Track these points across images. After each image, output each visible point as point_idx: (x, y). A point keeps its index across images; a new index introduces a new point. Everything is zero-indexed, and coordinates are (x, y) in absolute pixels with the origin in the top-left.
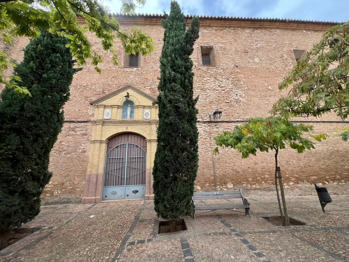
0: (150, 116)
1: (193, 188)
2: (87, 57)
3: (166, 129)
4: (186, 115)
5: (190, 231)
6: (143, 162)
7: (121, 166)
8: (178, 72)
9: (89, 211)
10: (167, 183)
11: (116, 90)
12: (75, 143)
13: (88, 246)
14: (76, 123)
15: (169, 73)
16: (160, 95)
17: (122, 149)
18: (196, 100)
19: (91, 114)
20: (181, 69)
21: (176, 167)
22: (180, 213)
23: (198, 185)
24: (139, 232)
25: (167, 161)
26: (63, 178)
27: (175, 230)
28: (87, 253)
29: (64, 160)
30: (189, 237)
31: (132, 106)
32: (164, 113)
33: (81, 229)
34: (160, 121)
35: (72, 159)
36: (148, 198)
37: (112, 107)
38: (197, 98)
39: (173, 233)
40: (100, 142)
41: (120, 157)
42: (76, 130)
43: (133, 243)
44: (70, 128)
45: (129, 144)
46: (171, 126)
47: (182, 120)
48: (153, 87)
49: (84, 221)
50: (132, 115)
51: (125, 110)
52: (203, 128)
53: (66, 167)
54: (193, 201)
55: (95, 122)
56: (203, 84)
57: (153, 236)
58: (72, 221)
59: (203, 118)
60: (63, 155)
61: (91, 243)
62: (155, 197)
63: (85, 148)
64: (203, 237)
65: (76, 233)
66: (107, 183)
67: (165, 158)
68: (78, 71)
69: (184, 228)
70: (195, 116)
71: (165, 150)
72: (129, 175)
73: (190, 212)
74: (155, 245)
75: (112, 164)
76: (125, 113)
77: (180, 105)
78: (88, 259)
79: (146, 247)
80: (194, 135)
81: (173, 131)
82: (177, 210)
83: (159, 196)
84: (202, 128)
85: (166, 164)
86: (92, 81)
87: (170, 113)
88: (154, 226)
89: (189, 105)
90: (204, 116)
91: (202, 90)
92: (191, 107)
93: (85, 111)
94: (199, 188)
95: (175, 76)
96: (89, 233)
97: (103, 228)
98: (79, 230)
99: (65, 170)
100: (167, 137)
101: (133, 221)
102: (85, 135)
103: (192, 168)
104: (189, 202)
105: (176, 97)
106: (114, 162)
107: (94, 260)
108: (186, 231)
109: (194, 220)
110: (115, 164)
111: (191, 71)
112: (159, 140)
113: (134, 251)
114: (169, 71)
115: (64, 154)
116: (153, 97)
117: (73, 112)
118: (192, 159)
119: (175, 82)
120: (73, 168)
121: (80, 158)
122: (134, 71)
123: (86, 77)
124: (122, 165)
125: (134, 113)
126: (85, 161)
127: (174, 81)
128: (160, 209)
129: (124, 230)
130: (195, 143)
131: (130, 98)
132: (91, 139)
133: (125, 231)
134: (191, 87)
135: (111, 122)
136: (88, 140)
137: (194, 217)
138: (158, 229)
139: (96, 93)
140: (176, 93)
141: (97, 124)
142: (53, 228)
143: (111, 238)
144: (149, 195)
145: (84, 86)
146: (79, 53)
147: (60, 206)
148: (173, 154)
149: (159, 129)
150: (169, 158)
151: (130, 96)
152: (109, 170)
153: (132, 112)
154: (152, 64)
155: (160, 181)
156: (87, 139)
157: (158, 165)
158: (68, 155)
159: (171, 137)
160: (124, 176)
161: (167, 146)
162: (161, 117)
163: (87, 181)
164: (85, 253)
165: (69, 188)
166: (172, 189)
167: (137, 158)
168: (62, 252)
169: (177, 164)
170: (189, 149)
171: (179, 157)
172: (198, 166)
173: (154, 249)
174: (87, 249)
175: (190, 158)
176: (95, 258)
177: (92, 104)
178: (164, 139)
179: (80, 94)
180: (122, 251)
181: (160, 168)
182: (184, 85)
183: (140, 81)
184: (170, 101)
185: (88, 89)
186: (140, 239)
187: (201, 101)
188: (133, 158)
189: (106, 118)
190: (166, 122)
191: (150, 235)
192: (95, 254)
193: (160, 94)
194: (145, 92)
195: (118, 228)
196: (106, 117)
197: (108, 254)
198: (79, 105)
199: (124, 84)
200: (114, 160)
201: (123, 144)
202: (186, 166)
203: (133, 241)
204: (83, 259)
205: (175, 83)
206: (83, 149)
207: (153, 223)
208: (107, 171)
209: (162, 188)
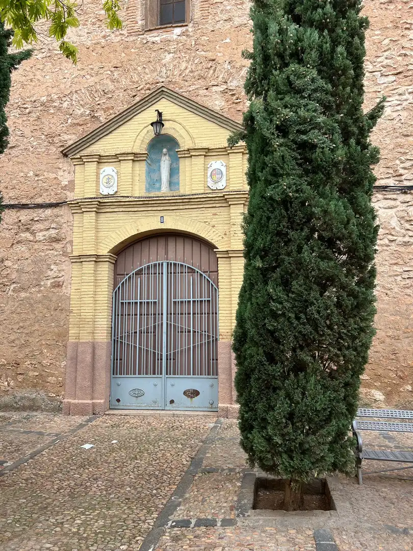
0: (224, 178)
1: (355, 396)
2: (36, 16)
3: (269, 218)
4: (334, 169)
5: (344, 516)
6: (208, 314)
7: (151, 324)
8: (311, 23)
9: (80, 432)
10: (274, 377)
11: (126, 107)
12: (34, 262)
13: (79, 513)
14: (32, 210)
15: (281, 32)
16: (250, 112)
17: (152, 277)
18: (374, 116)
19: (67, 183)
20: (320, 10)
21: (300, 332)
22: (313, 463)
23: (377, 388)
24: (202, 497)
25: (274, 315)
26: (15, 349)
27: (301, 506)
28: (79, 530)
29: (14, 305)
30: (340, 530)
31: (172, 153)
32: (263, 168)
33: (63, 474)
34: (252, 194)
35: (31, 305)
36: (226, 413)
37: (117, 158)
38: (379, 109)
39: (294, 512)
40: (94, 259)
41: (148, 298)
42: (33, 228)
43: (185, 524)
44: (20, 224)
45: (171, 264)
46: (287, 210)
47: (321, 188)
48: (233, 84)
49: (68, 456)
50: (174, 179)
51: (154, 167)
52: (398, 209)
53: (21, 324)
54: (355, 434)
55: (78, 206)
56: (405, 55)
57: (236, 512)
58: (44, 453)
59: (401, 175)
60: (11, 293)
61: (87, 508)
62: (240, 412)
63: (60, 275)
64: (384, 535)
65: (53, 482)
66: (118, 367)
67: (266, 304)
68: (22, 59)
69: (327, 504)
70: (367, 170)
71: (266, 283)
72: (174, 349)
73: (345, 462)
74: (242, 537)
75: (129, 319)
76: (155, 176)
77: (315, 137)
78: (80, 543)
79: (219, 538)
80: (361, 233)
81: (292, 225)
82: (304, 452)
83: (252, 410)
84: (395, 210)
85: (271, 324)
86: (62, 86)
87: (282, 168)
88: (241, 487)
89: (346, 135)
90: (405, 168)
91: (401, 76)
92: (352, 141)
93: (52, 176)
94: (379, 395)
95: (300, 40)
96: (82, 485)
97: (112, 476)
98: (60, 475)
99: (18, 331)
100: (272, 242)
101: (185, 469)
102: (57, 240)
103: (354, 338)
104: (340, 434)
105: (302, 112)
106: (132, 312)
107: (95, 548)
108: (332, 512)
109: (357, 486)
110: (136, 319)
111: (358, 11)
112: (250, 251)
113: (188, 542)
114: (279, 24)
115: (13, 291)
116: (233, 119)
117: (22, 180)
118: (352, 309)
119: (300, 61)
120: (37, 327)
121: (51, 301)
122: (175, 37)
123: (43, 74)
124: (155, 322)
125: (178, 173)
126: (62, 310)
127: (298, 56)
128: (256, 447)
129: (163, 488)
130: (365, 261)
131: (168, 128)
132: (72, 251)
133: (167, 490)
134: (355, 70)
135: (120, 204)
136: (65, 254)
137: (357, 476)
138: (252, 498)
139: (75, 121)
140: (303, 97)
141: (83, 210)
142: (5, 465)
143: (133, 502)
144: (229, 406)
145: (43, 104)
146: (16, 5)
147: (15, 416)
148: (293, 293)
149: (249, 219)
150: (279, 306)
151: (165, 120)
152: (122, 333)
153: (174, 172)
154: (228, 8)
155: (253, 370)
156: (61, 253)
157: (248, 325)
158: (23, 295)
159: (286, 243)
160: (162, 351)
161: (274, 269)
162: (256, 182)
163: (72, 359)
164: (74, 530)
165: (31, 374)
166: (288, 396)
167: (194, 302)
168: (26, 519)
169: (304, 324)
170: (344, 279)
171: (312, 304)
172: (373, 333)
173: (238, 545)
174: (79, 522)
175: (347, 306)
176: (95, 545)
177: (65, 155)
178: (264, 250)
179: (36, 127)
180: (158, 539)
181: (252, 332)
182: (332, 66)
183: (192, 72)
184: (283, 130)
185: (52, 111)
186: (202, 516)
187: (395, 115)
188: (182, 302)
189: (105, 193)
190: (271, 198)
191: (228, 508)
192: (96, 534)
193: (251, 105)
194: (209, 104)
195: (148, 481)
196: (105, 191)
197: (124, 540)
198: (35, 161)
199: (148, 86)
200: (133, 307)
201: (155, 265)
202: (332, 329)
203: (185, 518)
204: (70, 541)
205: (299, 63)
206: (56, 279)
207: (238, 480)
208: (118, 335)
209: (261, 391)
